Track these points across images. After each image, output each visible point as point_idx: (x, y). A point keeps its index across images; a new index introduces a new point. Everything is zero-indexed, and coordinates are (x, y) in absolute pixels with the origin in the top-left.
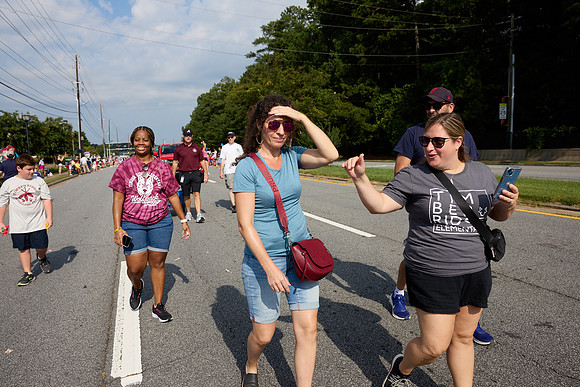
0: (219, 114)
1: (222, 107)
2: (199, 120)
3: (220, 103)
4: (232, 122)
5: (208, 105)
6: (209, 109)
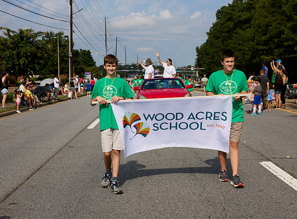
0: (244, 29)
1: (248, 21)
2: (217, 38)
3: (245, 16)
4: (264, 38)
5: (230, 19)
6: (231, 24)
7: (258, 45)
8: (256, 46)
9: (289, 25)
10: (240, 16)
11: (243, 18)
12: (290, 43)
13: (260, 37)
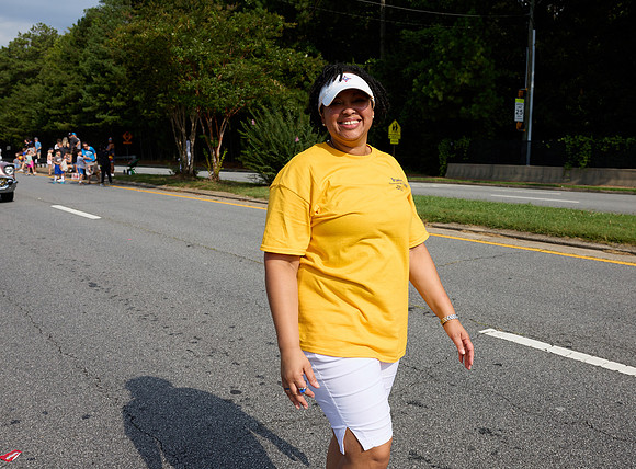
7: (49, 107)
8: (46, 110)
9: (88, 87)
10: (22, 67)
11: (26, 69)
12: (90, 109)
13: (51, 98)
